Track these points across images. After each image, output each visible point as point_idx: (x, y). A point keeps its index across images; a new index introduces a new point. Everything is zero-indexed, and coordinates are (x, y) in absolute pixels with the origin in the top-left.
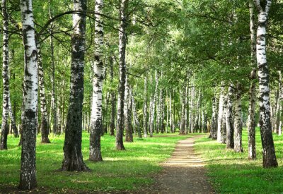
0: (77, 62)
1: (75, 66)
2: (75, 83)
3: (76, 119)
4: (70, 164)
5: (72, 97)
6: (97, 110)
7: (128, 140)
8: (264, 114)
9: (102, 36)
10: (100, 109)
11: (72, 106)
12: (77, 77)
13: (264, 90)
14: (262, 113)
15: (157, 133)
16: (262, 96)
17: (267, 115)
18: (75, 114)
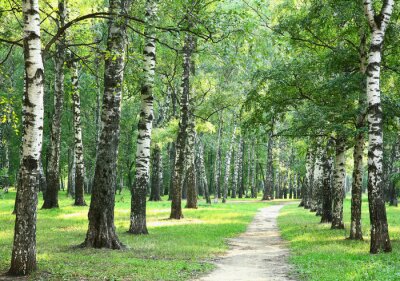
0: (111, 91)
1: (109, 98)
2: (109, 122)
3: (107, 174)
4: (97, 237)
6: (142, 163)
7: (190, 205)
8: (375, 175)
9: (154, 59)
10: (146, 162)
11: (102, 154)
12: (111, 113)
13: (375, 142)
14: (372, 174)
15: (233, 197)
16: (373, 149)
17: (379, 177)
18: (106, 166)
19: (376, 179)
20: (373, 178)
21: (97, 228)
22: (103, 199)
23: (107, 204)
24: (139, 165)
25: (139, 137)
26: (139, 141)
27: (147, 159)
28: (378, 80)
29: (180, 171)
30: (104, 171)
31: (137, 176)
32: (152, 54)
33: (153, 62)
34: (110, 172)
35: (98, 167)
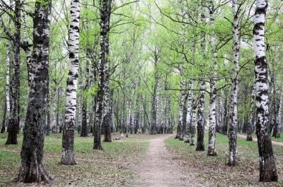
0: (39, 48)
1: (38, 53)
2: (37, 74)
3: (36, 118)
4: (28, 173)
5: (33, 91)
6: (71, 110)
7: (107, 140)
8: (263, 116)
9: (78, 32)
10: (74, 110)
11: (32, 102)
12: (40, 66)
13: (262, 88)
14: (260, 115)
15: (131, 133)
16: (261, 94)
17: (266, 118)
18: (36, 112)
19: (264, 119)
20: (261, 118)
21: (28, 165)
22: (33, 140)
23: (36, 144)
24: (68, 112)
25: (68, 91)
26: (68, 93)
27: (74, 108)
28: (263, 37)
29: (100, 117)
30: (35, 115)
31: (67, 121)
32: (76, 28)
33: (78, 34)
34: (39, 116)
35: (29, 112)
